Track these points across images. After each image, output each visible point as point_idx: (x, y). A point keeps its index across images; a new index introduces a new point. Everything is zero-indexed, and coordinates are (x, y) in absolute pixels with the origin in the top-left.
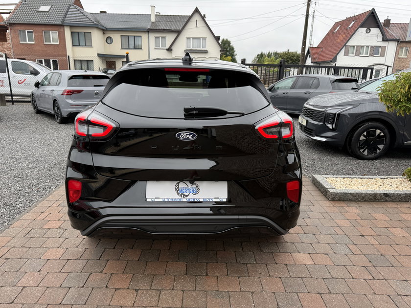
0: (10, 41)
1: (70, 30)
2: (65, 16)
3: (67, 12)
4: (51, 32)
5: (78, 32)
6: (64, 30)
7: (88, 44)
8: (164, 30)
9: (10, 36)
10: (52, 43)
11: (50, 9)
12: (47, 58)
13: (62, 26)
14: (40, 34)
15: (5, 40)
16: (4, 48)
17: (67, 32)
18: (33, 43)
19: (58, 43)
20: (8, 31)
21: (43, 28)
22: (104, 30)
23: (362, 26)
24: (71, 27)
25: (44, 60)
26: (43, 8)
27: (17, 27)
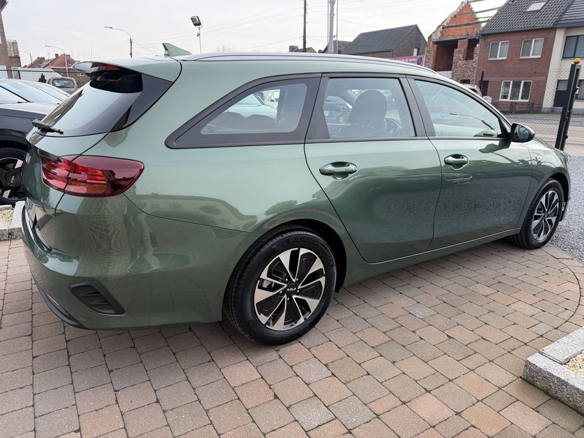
0: (477, 58)
1: (566, 32)
2: (564, 13)
3: (569, 6)
4: (533, 40)
5: (578, 36)
6: (555, 34)
9: (478, 51)
10: (531, 57)
11: (544, 6)
12: (517, 79)
13: (553, 29)
14: (517, 45)
15: (472, 58)
16: (467, 68)
17: (559, 38)
18: (505, 58)
19: (539, 56)
20: (477, 45)
21: (524, 36)
24: (568, 28)
25: (512, 83)
26: (536, 7)
27: (490, 39)
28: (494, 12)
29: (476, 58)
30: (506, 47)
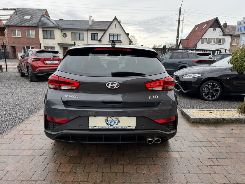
1: (42, 29)
2: (39, 21)
3: (41, 19)
4: (31, 31)
5: (47, 31)
6: (38, 29)
7: (52, 37)
8: (97, 29)
9: (6, 33)
10: (31, 37)
11: (31, 17)
12: (28, 45)
13: (37, 27)
14: (24, 32)
15: (4, 36)
16: (3, 40)
17: (40, 31)
18: (20, 37)
19: (35, 37)
20: (5, 30)
21: (26, 28)
22: (62, 30)
23: (211, 27)
24: (43, 27)
25: (26, 47)
26: (27, 17)
27: (11, 28)
28: (9, 17)
29: (6, 36)
30: (20, 32)
